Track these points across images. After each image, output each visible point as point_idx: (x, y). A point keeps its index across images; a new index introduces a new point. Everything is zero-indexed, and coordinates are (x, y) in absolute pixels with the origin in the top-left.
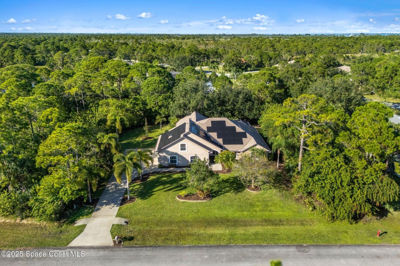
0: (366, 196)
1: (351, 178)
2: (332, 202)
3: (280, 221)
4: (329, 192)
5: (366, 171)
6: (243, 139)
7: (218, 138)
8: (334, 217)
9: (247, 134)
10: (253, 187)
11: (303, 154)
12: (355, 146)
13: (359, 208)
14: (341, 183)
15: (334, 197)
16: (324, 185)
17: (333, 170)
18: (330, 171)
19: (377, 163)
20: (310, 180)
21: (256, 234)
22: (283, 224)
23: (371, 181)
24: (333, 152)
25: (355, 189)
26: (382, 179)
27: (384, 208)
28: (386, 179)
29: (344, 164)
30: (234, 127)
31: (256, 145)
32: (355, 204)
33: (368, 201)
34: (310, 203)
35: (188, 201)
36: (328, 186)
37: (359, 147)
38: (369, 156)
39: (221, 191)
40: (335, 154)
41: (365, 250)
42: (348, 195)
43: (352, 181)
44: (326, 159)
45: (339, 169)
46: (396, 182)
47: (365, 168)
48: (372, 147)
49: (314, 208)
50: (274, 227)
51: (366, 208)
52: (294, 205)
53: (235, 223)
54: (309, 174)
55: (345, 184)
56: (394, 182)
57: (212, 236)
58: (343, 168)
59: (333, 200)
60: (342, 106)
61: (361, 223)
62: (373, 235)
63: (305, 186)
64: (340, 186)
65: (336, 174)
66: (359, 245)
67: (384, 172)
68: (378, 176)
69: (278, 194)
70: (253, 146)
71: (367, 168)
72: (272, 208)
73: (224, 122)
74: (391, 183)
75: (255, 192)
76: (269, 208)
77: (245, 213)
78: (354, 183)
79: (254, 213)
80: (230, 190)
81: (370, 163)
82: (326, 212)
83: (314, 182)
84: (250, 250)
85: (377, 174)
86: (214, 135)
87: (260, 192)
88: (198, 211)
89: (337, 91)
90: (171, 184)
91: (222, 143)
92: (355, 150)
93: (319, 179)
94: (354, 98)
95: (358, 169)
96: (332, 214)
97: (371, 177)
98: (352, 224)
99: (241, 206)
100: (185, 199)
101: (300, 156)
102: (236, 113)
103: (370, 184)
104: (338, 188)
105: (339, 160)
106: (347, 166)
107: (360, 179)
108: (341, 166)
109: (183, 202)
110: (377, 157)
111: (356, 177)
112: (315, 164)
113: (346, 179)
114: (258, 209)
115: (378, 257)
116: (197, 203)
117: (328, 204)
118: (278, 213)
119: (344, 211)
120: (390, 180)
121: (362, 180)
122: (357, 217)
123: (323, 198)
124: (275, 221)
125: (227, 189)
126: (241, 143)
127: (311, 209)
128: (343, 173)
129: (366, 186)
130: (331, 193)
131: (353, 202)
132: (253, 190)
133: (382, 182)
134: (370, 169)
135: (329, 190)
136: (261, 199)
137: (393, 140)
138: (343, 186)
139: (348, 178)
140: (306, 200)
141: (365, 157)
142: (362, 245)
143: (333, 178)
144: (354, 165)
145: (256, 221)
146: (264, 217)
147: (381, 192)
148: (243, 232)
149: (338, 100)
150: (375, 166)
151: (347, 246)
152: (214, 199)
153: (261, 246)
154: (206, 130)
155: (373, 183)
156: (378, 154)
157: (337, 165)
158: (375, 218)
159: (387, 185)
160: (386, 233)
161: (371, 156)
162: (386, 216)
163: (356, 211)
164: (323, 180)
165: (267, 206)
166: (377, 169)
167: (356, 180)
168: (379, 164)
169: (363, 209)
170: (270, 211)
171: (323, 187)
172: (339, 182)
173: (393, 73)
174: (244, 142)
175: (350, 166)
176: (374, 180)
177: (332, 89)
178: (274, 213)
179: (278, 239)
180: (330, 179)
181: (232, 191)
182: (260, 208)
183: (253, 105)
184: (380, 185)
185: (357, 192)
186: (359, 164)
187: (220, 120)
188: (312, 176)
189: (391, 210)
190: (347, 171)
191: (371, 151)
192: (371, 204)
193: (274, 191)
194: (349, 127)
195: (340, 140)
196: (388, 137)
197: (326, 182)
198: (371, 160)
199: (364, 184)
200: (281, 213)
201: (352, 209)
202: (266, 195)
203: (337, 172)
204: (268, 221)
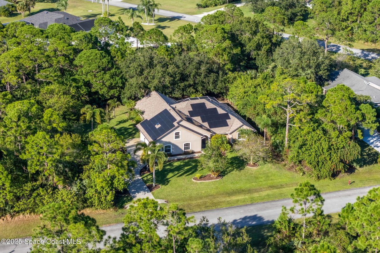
0: (340, 157)
1: (329, 146)
2: (317, 166)
3: (281, 185)
4: (315, 159)
5: (339, 139)
6: (228, 121)
7: (203, 122)
8: (319, 177)
9: (230, 115)
10: (252, 164)
11: (289, 130)
12: (330, 121)
13: (335, 167)
14: (322, 150)
15: (318, 161)
16: (310, 153)
17: (315, 141)
18: (314, 142)
19: (346, 132)
20: (300, 151)
21: (268, 195)
22: (284, 187)
23: (342, 146)
24: (314, 127)
25: (332, 153)
26: (350, 143)
27: (353, 166)
28: (352, 143)
29: (323, 135)
30: (216, 109)
31: (242, 126)
32: (333, 164)
33: (341, 161)
34: (300, 170)
35: (205, 181)
36: (314, 154)
37: (333, 121)
38: (340, 127)
39: (226, 171)
40: (316, 128)
41: (341, 193)
42: (328, 159)
43: (330, 148)
44: (309, 133)
45: (319, 140)
46: (359, 144)
47: (338, 137)
48: (342, 120)
49: (304, 173)
50: (279, 190)
51: (340, 166)
52: (288, 173)
53: (249, 191)
54: (298, 147)
55: (325, 151)
56: (357, 145)
57: (238, 201)
58: (323, 138)
59: (318, 164)
60: (312, 72)
61: (337, 178)
62: (346, 184)
63: (297, 156)
64: (322, 153)
65: (318, 144)
66: (337, 191)
67: (351, 138)
68: (347, 141)
69: (273, 167)
70: (240, 127)
71: (339, 137)
72: (273, 178)
73: (204, 104)
74: (356, 145)
75: (255, 168)
76: (271, 178)
77: (253, 184)
78: (331, 150)
79: (261, 183)
80: (233, 169)
81: (341, 132)
82: (313, 174)
83: (303, 152)
84: (268, 204)
85: (346, 140)
86: (198, 119)
87: (259, 167)
88: (217, 188)
89: (306, 57)
90: (179, 171)
91: (208, 127)
92: (330, 124)
93: (306, 149)
94: (323, 62)
95: (333, 138)
96: (318, 175)
97: (342, 143)
98: (331, 180)
99: (248, 180)
100: (202, 180)
101: (287, 132)
102: (200, 88)
103: (342, 148)
104: (321, 154)
105: (319, 133)
106: (325, 137)
107: (335, 145)
108: (321, 137)
109: (201, 183)
110: (346, 127)
111: (332, 145)
112: (300, 139)
113: (326, 147)
114: (262, 180)
115: (349, 195)
116: (212, 182)
117: (314, 168)
118: (278, 181)
119: (326, 171)
120: (354, 143)
121: (336, 146)
122: (334, 175)
123: (311, 164)
124: (278, 186)
125: (230, 168)
126: (226, 125)
127: (301, 174)
128: (323, 143)
129: (339, 150)
130: (316, 158)
131: (332, 163)
132: (252, 166)
133: (349, 146)
134: (341, 137)
135: (315, 157)
136: (261, 172)
137: (355, 114)
138: (324, 153)
139: (327, 146)
140: (297, 168)
141: (337, 128)
142: (339, 191)
143: (316, 147)
144: (330, 135)
145: (264, 188)
146: (269, 185)
147: (349, 153)
148: (258, 195)
149: (307, 66)
150: (345, 134)
151: (330, 192)
152: (224, 177)
153: (274, 201)
154: (188, 114)
155: (344, 147)
156: (345, 126)
157: (318, 137)
158: (346, 174)
159: (353, 148)
160: (354, 182)
161: (341, 127)
162: (354, 172)
163: (334, 169)
164: (309, 150)
165: (268, 176)
166: (346, 137)
167: (332, 147)
168: (347, 132)
169: (338, 167)
170: (272, 180)
171: (310, 155)
172: (321, 150)
173: (362, 7)
174: (229, 123)
175: (327, 136)
176: (344, 145)
177: (300, 54)
178: (275, 181)
179: (285, 196)
180: (314, 148)
181: (235, 170)
182: (264, 178)
183: (217, 77)
184: (349, 148)
185: (333, 155)
186: (334, 134)
187: (199, 102)
188: (301, 147)
189: (358, 167)
190: (325, 140)
191: (340, 124)
192: (343, 163)
193: (270, 165)
194: (324, 105)
195: (318, 116)
196: (351, 112)
197: (311, 151)
198: (342, 130)
199: (338, 149)
200: (280, 180)
201: (331, 168)
202: (264, 169)
203: (319, 142)
204: (272, 187)
